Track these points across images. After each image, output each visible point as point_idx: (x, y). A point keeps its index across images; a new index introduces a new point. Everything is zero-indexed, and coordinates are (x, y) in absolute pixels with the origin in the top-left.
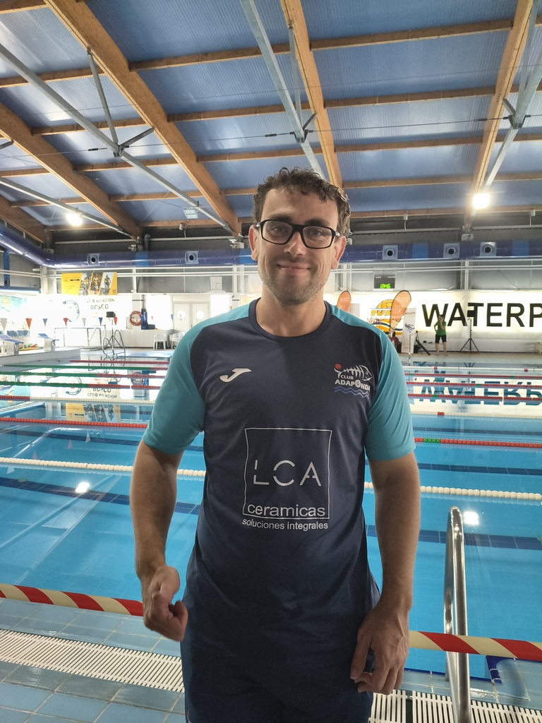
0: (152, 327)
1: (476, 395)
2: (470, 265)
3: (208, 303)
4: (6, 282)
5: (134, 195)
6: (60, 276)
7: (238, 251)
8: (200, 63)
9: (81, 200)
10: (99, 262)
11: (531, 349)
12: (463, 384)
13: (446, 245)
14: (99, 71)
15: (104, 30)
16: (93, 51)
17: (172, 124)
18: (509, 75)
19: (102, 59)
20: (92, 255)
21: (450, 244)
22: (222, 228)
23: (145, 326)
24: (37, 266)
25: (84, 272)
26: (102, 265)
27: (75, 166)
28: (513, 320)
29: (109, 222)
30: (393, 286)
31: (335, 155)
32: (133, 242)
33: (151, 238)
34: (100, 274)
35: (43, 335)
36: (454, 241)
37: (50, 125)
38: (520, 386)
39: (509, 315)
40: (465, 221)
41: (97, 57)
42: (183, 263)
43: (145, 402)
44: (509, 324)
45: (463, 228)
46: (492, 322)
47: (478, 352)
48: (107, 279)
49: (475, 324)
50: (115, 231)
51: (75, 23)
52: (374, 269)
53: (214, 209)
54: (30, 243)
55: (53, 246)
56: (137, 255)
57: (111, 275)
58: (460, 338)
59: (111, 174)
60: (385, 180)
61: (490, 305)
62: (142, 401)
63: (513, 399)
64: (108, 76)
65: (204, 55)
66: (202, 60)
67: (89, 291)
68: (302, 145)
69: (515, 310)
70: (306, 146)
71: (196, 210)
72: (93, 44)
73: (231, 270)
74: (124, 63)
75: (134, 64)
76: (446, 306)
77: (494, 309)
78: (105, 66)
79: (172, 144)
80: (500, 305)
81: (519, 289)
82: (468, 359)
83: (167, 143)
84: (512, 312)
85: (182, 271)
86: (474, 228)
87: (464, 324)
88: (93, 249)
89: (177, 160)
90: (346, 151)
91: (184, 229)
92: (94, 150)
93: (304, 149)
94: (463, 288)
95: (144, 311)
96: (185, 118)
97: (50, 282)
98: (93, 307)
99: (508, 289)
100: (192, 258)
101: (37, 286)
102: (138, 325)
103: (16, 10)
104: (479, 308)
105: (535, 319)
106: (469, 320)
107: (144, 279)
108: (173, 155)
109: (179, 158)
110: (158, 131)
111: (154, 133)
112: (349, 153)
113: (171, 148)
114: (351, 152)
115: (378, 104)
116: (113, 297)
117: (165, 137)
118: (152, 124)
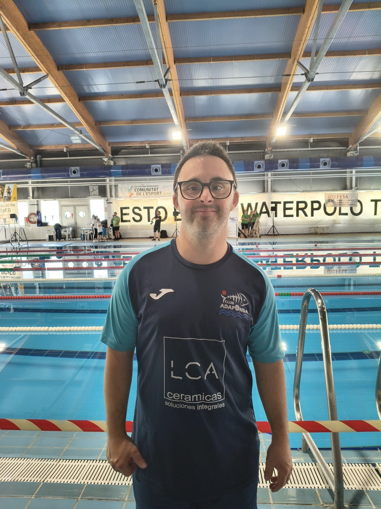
0: (46, 225)
1: (278, 263)
2: (271, 176)
3: (88, 206)
5: (29, 126)
7: (110, 167)
8: (84, 27)
10: (2, 177)
11: (313, 231)
12: (270, 256)
13: (256, 162)
14: (7, 29)
17: (60, 72)
18: (302, 45)
19: (8, 19)
21: (258, 162)
22: (97, 150)
23: (40, 223)
26: (5, 179)
28: (300, 212)
29: (10, 146)
31: (180, 98)
32: (28, 162)
33: (41, 158)
36: (261, 159)
38: (306, 256)
39: (298, 209)
40: (267, 147)
42: (68, 176)
43: (43, 280)
44: (298, 215)
45: (266, 150)
46: (286, 214)
47: (278, 235)
48: (9, 189)
49: (276, 216)
50: (15, 153)
53: (92, 136)
56: (32, 171)
57: (12, 187)
58: (267, 226)
59: (11, 109)
60: (213, 117)
61: (285, 203)
62: (41, 279)
63: (301, 264)
64: (13, 33)
65: (87, 21)
66: (86, 25)
68: (163, 90)
69: (302, 206)
70: (165, 91)
71: (80, 137)
73: (105, 181)
74: (24, 23)
75: (33, 25)
76: (257, 204)
77: (288, 206)
78: (11, 25)
79: (62, 87)
80: (292, 202)
81: (304, 191)
82: (272, 240)
83: (58, 86)
84: (299, 207)
85: (67, 182)
86: (273, 150)
87: (269, 216)
89: (65, 99)
90: (188, 95)
91: (67, 151)
92: (3, 90)
93: (164, 92)
94: (267, 192)
95: (38, 213)
96: (71, 69)
99: (296, 192)
100: (74, 172)
102: (35, 223)
104: (278, 205)
105: (315, 211)
106: (272, 213)
107: (38, 188)
108: (62, 96)
109: (66, 98)
110: (51, 77)
111: (48, 79)
112: (190, 96)
113: (61, 90)
114: (192, 96)
115: (212, 62)
116: (14, 202)
117: (56, 82)
118: (47, 71)
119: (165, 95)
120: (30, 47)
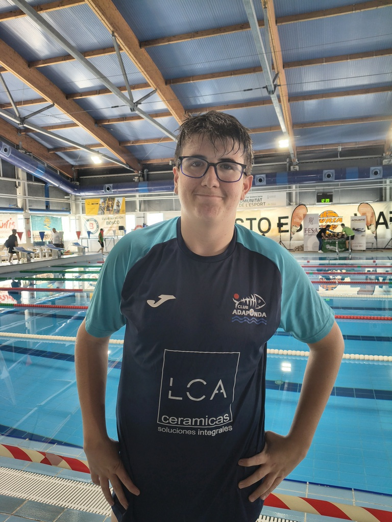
2: (390, 183)
4: (47, 207)
5: (137, 141)
6: (84, 201)
8: (193, 39)
9: (100, 145)
10: (112, 191)
13: (372, 168)
14: (120, 49)
15: (123, 18)
16: (116, 34)
17: (168, 86)
19: (122, 39)
20: (107, 186)
21: (375, 168)
24: (67, 194)
25: (101, 198)
26: (115, 193)
27: (96, 121)
29: (120, 161)
30: (331, 201)
31: (289, 104)
32: (136, 176)
33: (149, 171)
34: (113, 199)
35: (76, 244)
36: (377, 165)
37: (80, 91)
40: (385, 150)
41: (119, 38)
45: (384, 155)
50: (124, 168)
51: (104, 14)
52: (316, 188)
54: (63, 178)
55: (78, 180)
56: (140, 184)
57: (121, 200)
58: (384, 238)
59: (122, 126)
60: (325, 122)
64: (126, 52)
65: (195, 33)
66: (194, 36)
67: (105, 211)
68: (272, 96)
70: (274, 98)
72: (116, 29)
74: (136, 42)
75: (144, 43)
78: (124, 44)
79: (169, 101)
82: (390, 254)
83: (165, 100)
85: (172, 195)
87: (387, 227)
88: (109, 181)
89: (172, 113)
90: (297, 100)
92: (115, 107)
93: (272, 99)
94: (385, 200)
95: (144, 225)
96: (179, 82)
97: (77, 206)
98: (108, 223)
101: (67, 209)
103: (61, 8)
106: (391, 225)
107: (144, 201)
108: (169, 109)
109: (173, 111)
110: (159, 92)
111: (157, 93)
112: (299, 101)
113: (168, 104)
114: (301, 101)
115: (324, 64)
116: (123, 215)
117: (164, 96)
118: (155, 87)
119: (273, 101)
120: (140, 64)
